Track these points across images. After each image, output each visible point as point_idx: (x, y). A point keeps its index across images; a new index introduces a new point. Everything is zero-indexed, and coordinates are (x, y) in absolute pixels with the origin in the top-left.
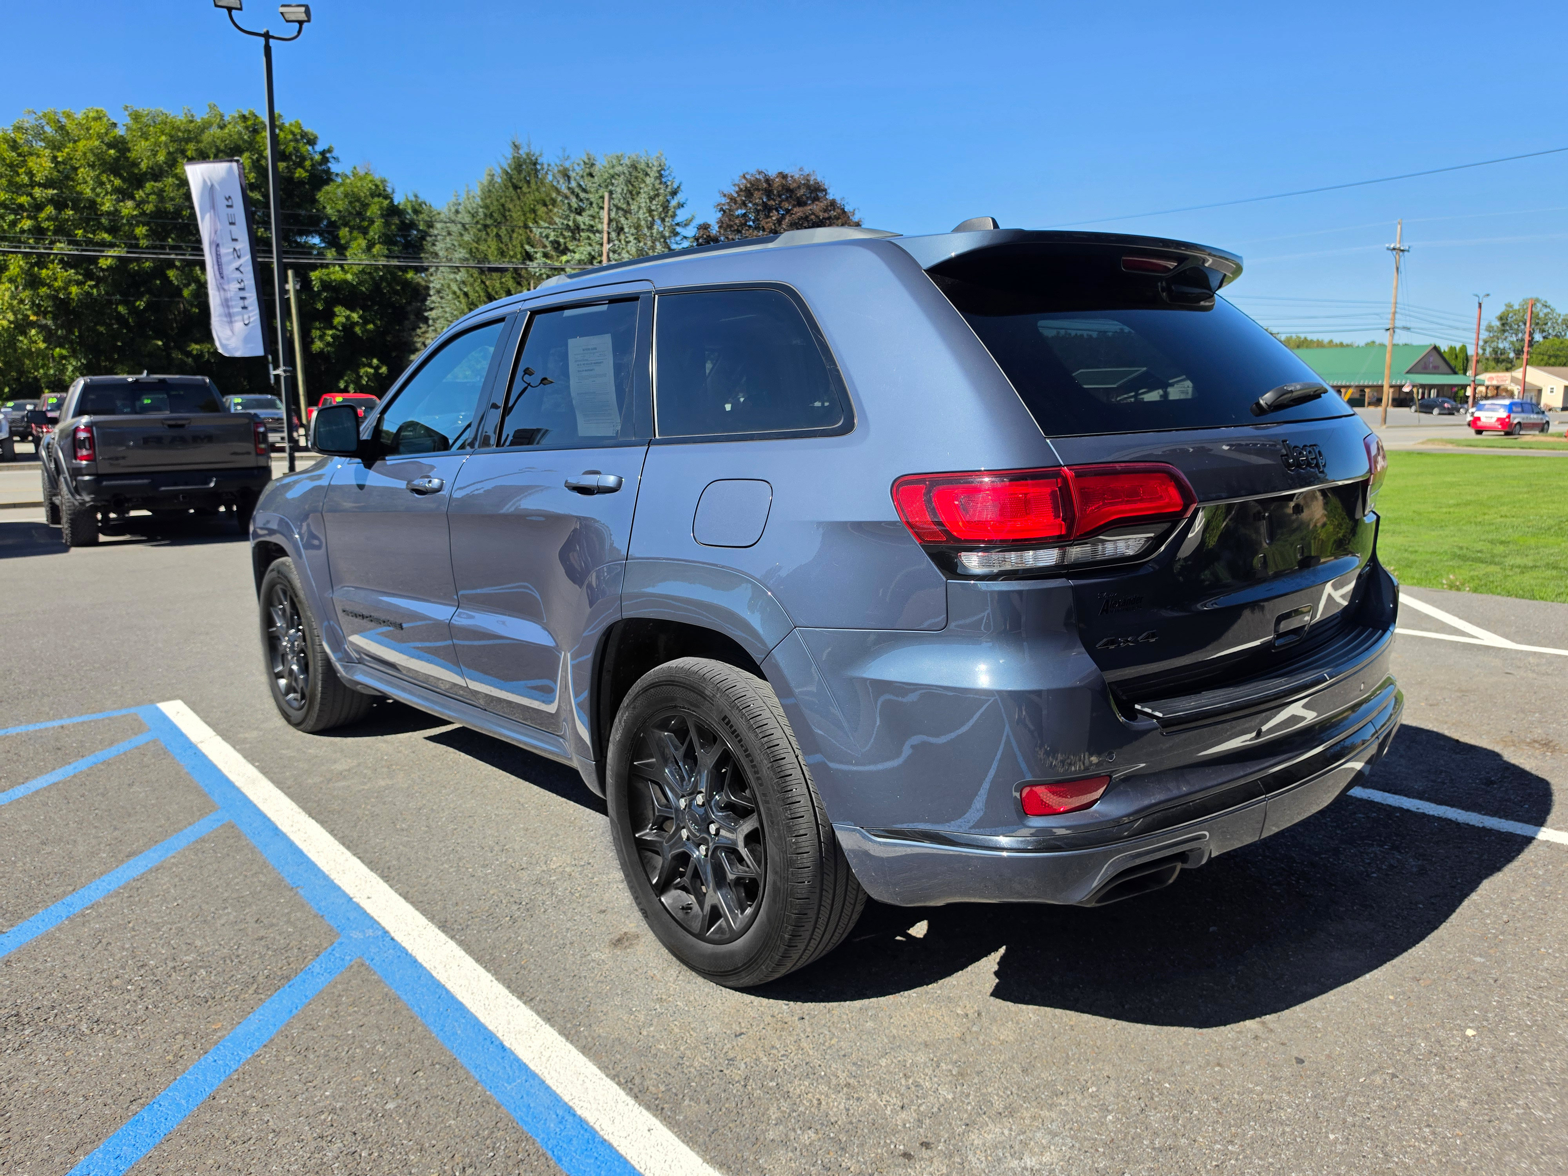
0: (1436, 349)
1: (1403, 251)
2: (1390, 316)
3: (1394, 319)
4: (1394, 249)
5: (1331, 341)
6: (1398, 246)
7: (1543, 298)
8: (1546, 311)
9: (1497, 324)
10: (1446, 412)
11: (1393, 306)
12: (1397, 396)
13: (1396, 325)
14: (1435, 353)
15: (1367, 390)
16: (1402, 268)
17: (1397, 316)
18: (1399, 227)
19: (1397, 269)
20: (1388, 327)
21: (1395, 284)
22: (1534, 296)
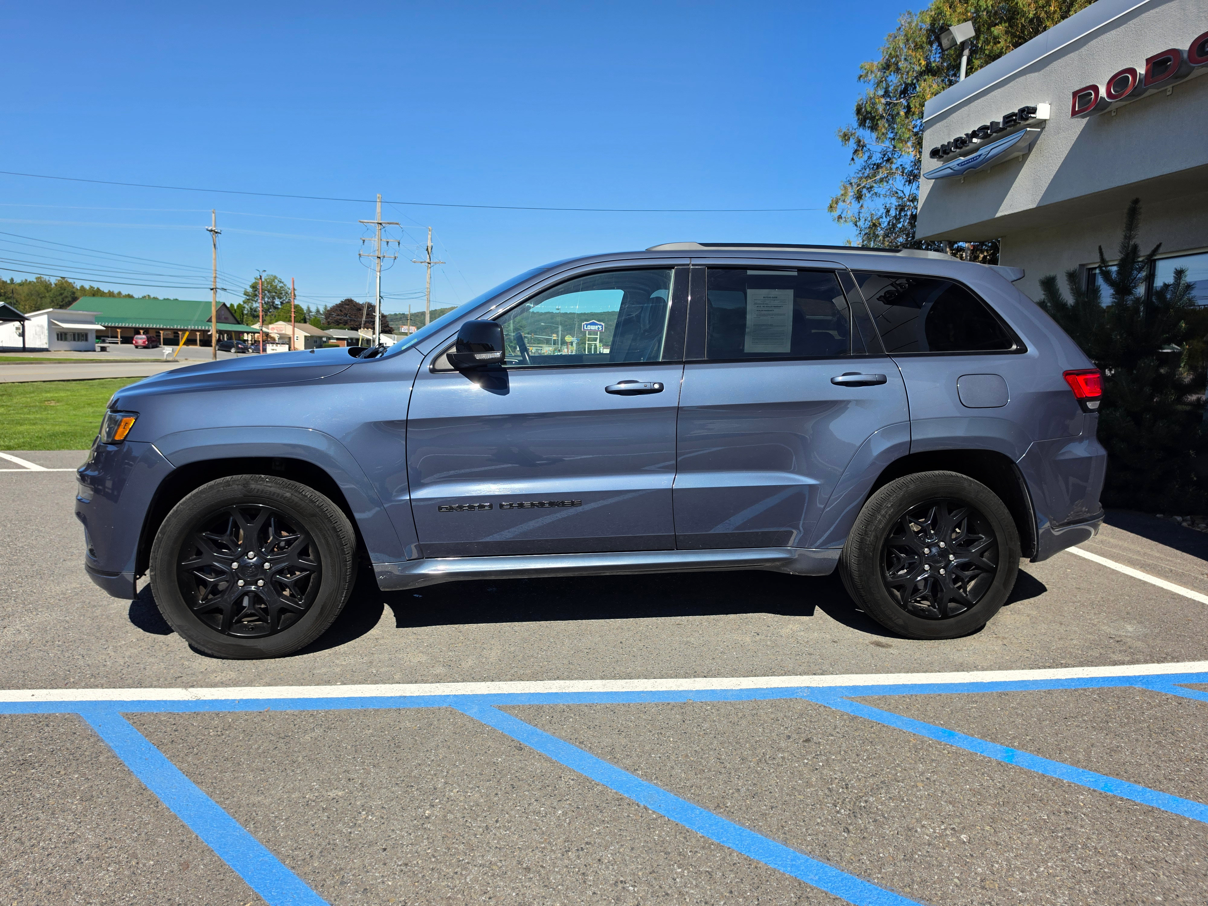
0: (224, 305)
1: (216, 232)
2: (212, 279)
3: (215, 282)
4: (211, 231)
5: (120, 293)
6: (214, 229)
7: (279, 276)
8: (281, 285)
9: (250, 290)
10: (240, 351)
11: (213, 272)
12: (202, 338)
13: (218, 287)
14: (224, 308)
15: (161, 332)
16: (217, 245)
17: (217, 279)
18: (213, 215)
19: (215, 245)
20: (212, 287)
21: (213, 256)
22: (274, 274)
